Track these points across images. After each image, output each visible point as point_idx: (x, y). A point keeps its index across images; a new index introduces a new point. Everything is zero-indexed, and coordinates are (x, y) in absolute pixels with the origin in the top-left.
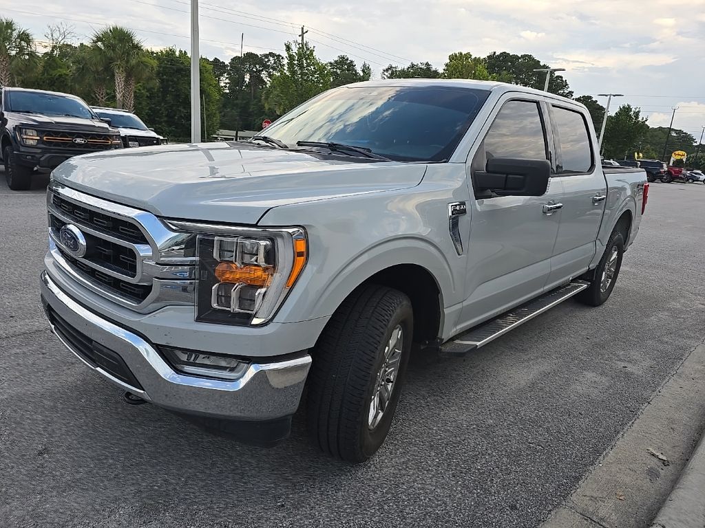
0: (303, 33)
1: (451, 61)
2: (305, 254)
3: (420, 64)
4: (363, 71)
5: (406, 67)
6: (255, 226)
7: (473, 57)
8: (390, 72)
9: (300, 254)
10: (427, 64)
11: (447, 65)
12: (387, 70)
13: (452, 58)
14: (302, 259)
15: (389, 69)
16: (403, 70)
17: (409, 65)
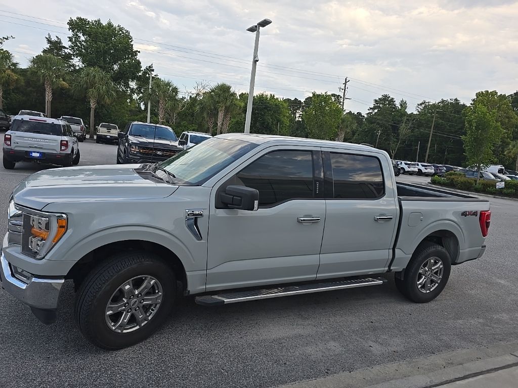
0: (346, 82)
1: (477, 97)
2: (66, 227)
3: (449, 100)
4: (401, 105)
5: (437, 102)
6: (41, 211)
7: (499, 94)
8: (423, 106)
9: (63, 227)
10: (456, 100)
11: (473, 100)
12: (421, 104)
13: (478, 95)
14: (63, 230)
15: (422, 103)
16: (434, 104)
17: (440, 100)
